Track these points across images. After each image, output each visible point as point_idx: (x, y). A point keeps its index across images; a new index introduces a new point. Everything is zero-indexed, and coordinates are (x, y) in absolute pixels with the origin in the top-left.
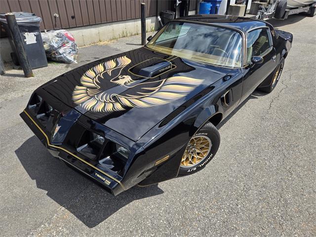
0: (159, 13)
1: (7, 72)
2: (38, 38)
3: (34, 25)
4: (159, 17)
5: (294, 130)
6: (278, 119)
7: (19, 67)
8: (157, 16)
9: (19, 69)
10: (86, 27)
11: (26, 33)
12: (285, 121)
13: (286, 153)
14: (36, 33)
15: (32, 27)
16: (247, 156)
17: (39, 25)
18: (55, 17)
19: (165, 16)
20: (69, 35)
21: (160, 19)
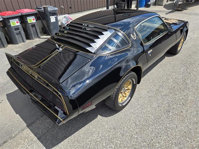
0: (115, 3)
1: (41, 37)
2: (56, 19)
3: (55, 12)
4: (115, 6)
5: (193, 57)
6: (185, 53)
7: (46, 34)
8: (114, 5)
9: (46, 36)
10: (77, 13)
11: (51, 16)
12: (189, 53)
13: (188, 66)
14: (55, 16)
15: (54, 13)
16: (168, 68)
17: (57, 12)
18: (62, 8)
19: (119, 5)
20: (70, 17)
21: (116, 7)
